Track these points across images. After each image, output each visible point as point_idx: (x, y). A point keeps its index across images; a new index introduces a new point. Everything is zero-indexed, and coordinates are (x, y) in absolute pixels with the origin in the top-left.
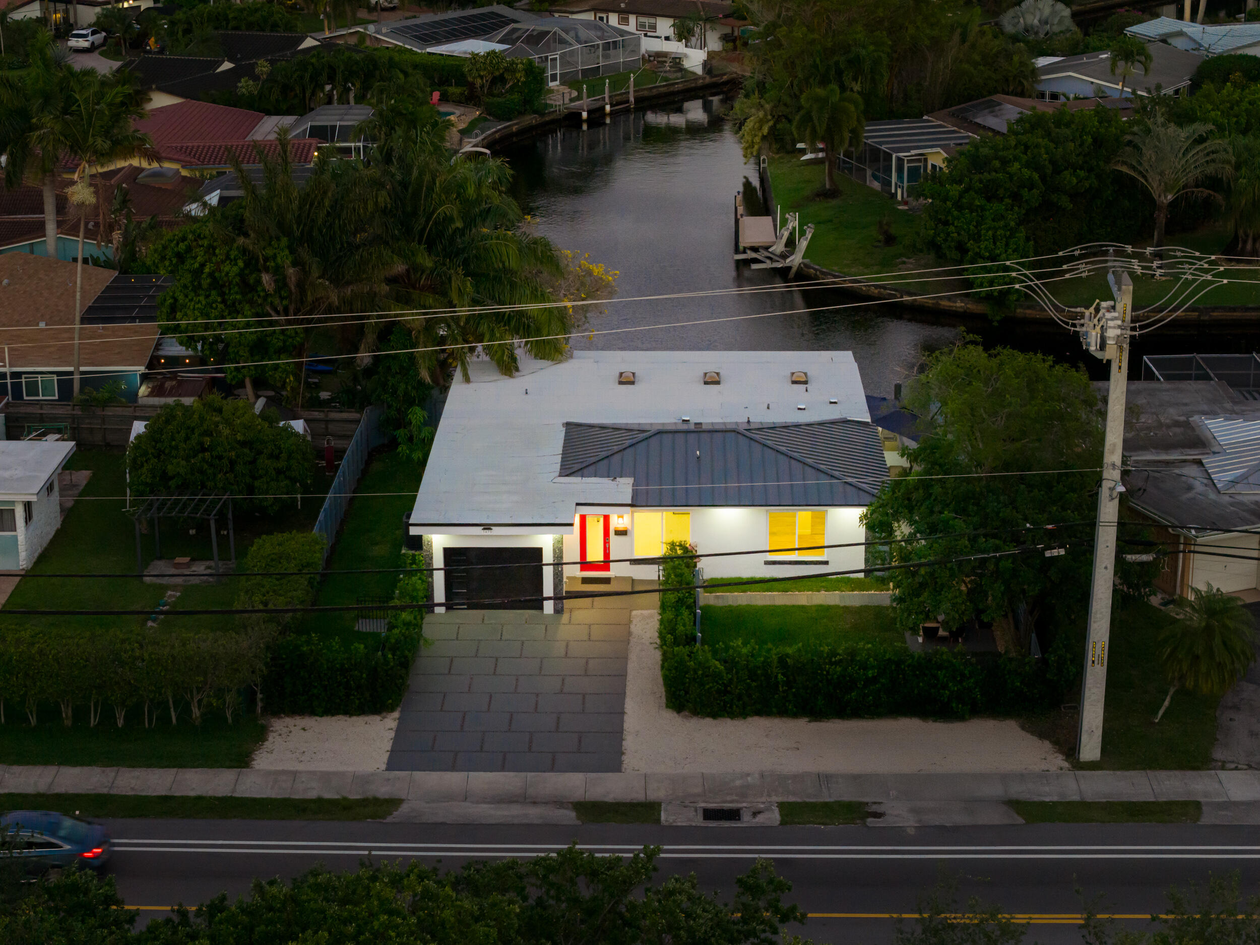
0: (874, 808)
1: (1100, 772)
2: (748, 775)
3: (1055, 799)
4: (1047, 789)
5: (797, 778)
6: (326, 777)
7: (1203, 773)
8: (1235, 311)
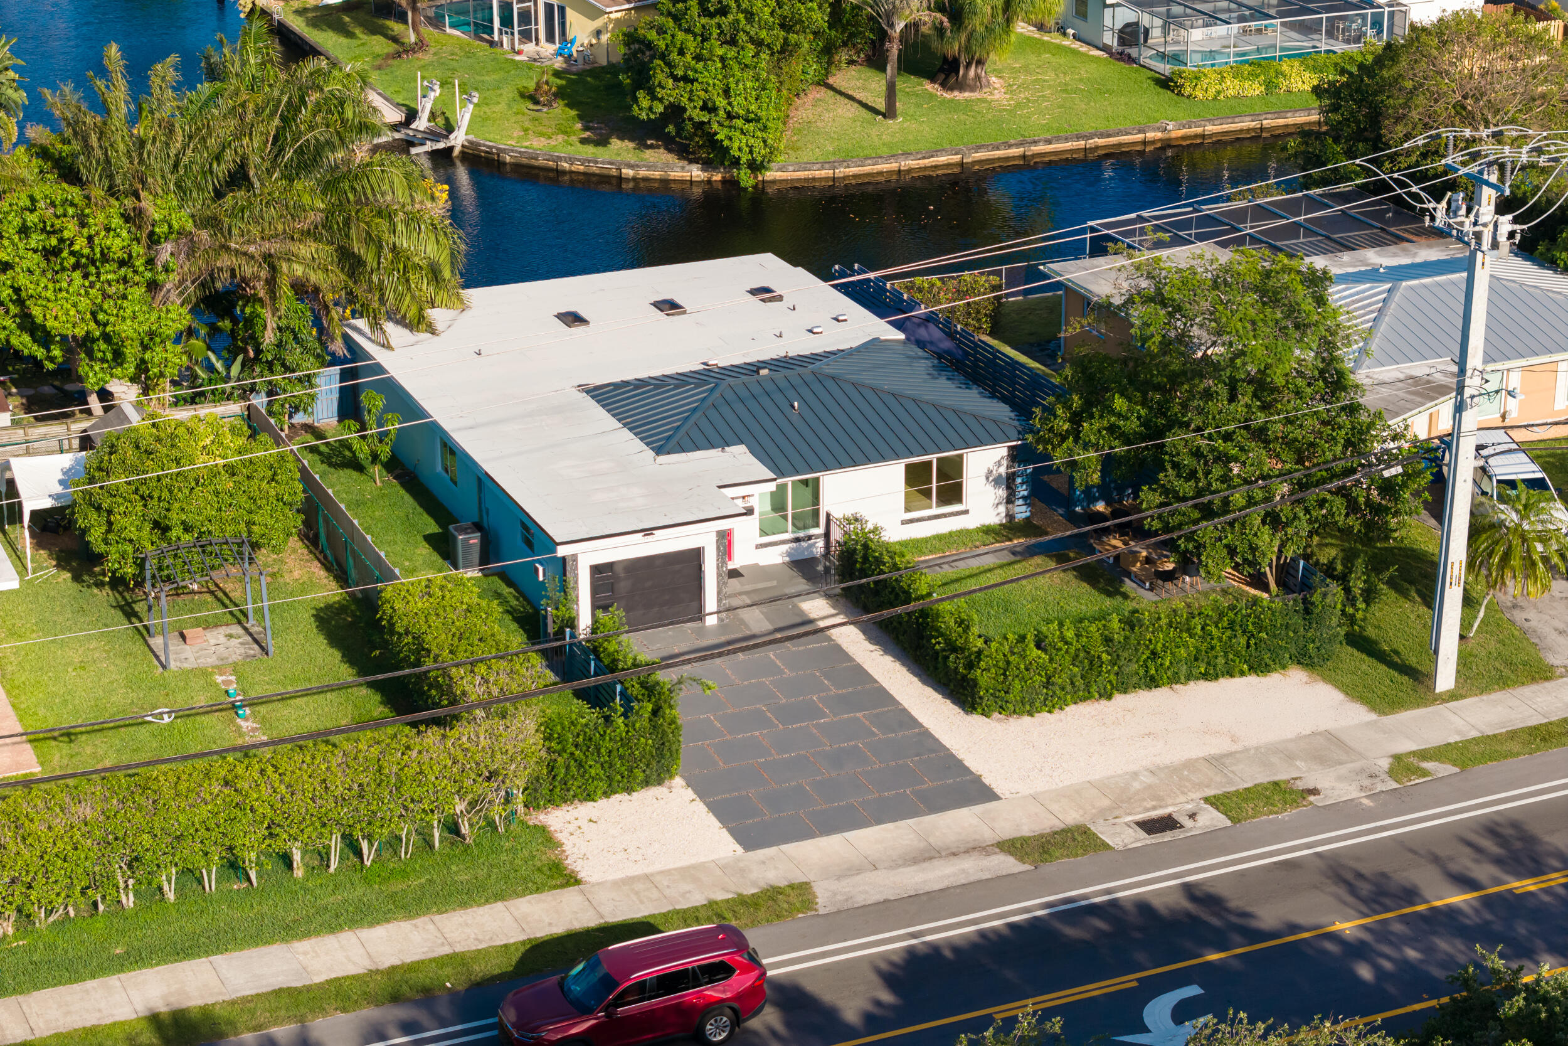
0: (1301, 784)
1: (1466, 701)
5: (1189, 766)
8: (998, 149)
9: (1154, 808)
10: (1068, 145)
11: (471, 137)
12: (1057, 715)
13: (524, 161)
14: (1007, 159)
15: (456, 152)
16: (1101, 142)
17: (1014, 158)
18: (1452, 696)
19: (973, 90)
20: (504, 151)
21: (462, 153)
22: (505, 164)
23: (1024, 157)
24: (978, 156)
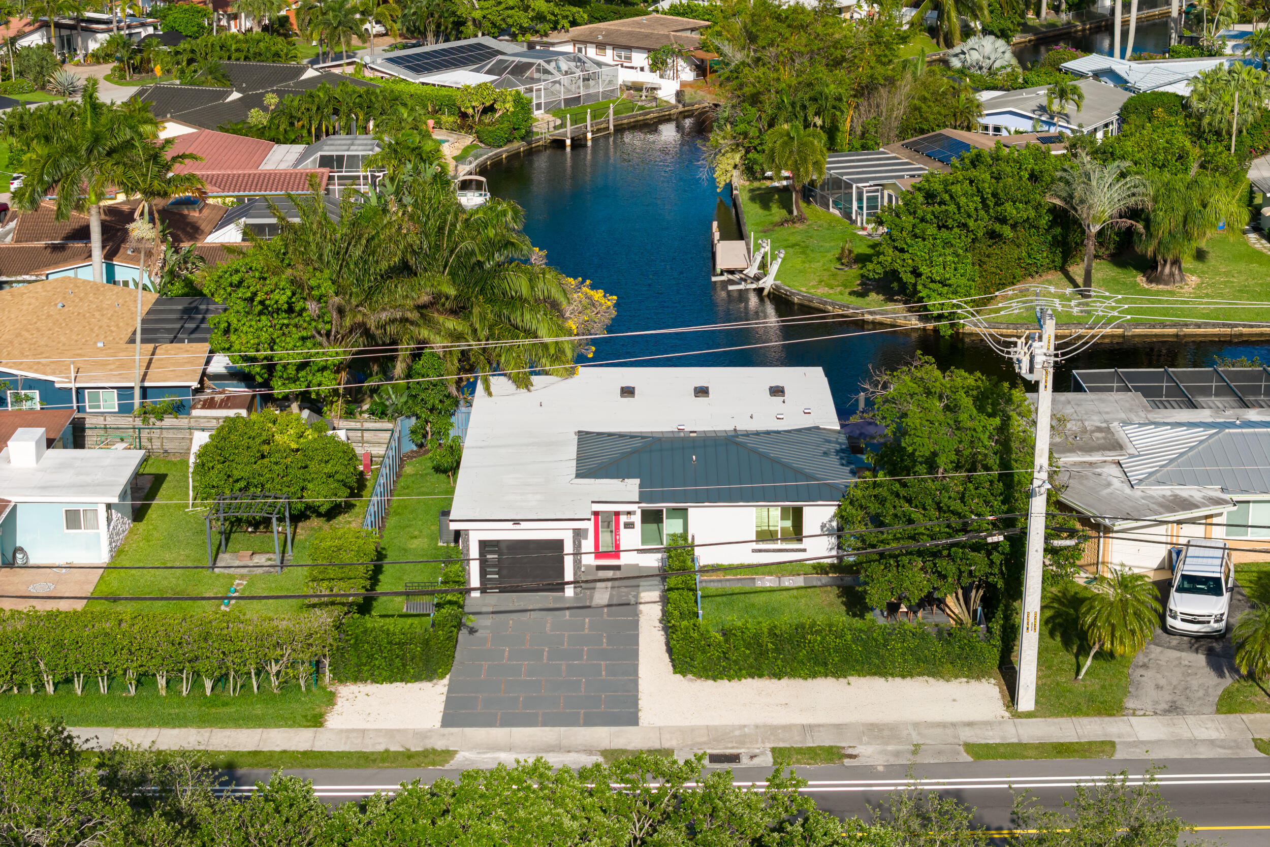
0: (850, 751)
1: (1034, 720)
2: (745, 726)
3: (998, 741)
4: (991, 733)
5: (787, 728)
6: (390, 733)
7: (1117, 719)
8: (1154, 327)
9: (732, 748)
10: (1216, 330)
11: (778, 282)
12: (735, 683)
13: (806, 303)
14: (1163, 336)
15: (766, 292)
16: (1246, 330)
17: (1168, 336)
18: (1028, 715)
19: (1166, 284)
20: (793, 294)
21: (769, 293)
22: (793, 304)
23: (1177, 336)
24: (1138, 331)
